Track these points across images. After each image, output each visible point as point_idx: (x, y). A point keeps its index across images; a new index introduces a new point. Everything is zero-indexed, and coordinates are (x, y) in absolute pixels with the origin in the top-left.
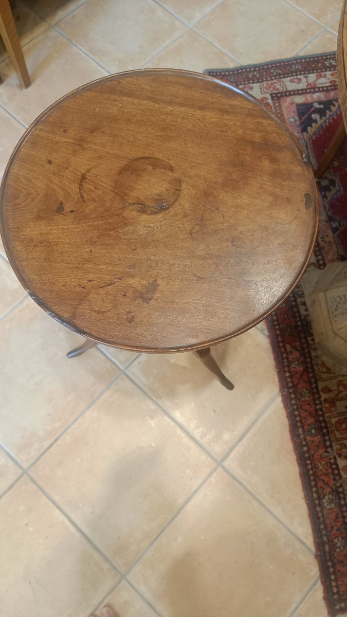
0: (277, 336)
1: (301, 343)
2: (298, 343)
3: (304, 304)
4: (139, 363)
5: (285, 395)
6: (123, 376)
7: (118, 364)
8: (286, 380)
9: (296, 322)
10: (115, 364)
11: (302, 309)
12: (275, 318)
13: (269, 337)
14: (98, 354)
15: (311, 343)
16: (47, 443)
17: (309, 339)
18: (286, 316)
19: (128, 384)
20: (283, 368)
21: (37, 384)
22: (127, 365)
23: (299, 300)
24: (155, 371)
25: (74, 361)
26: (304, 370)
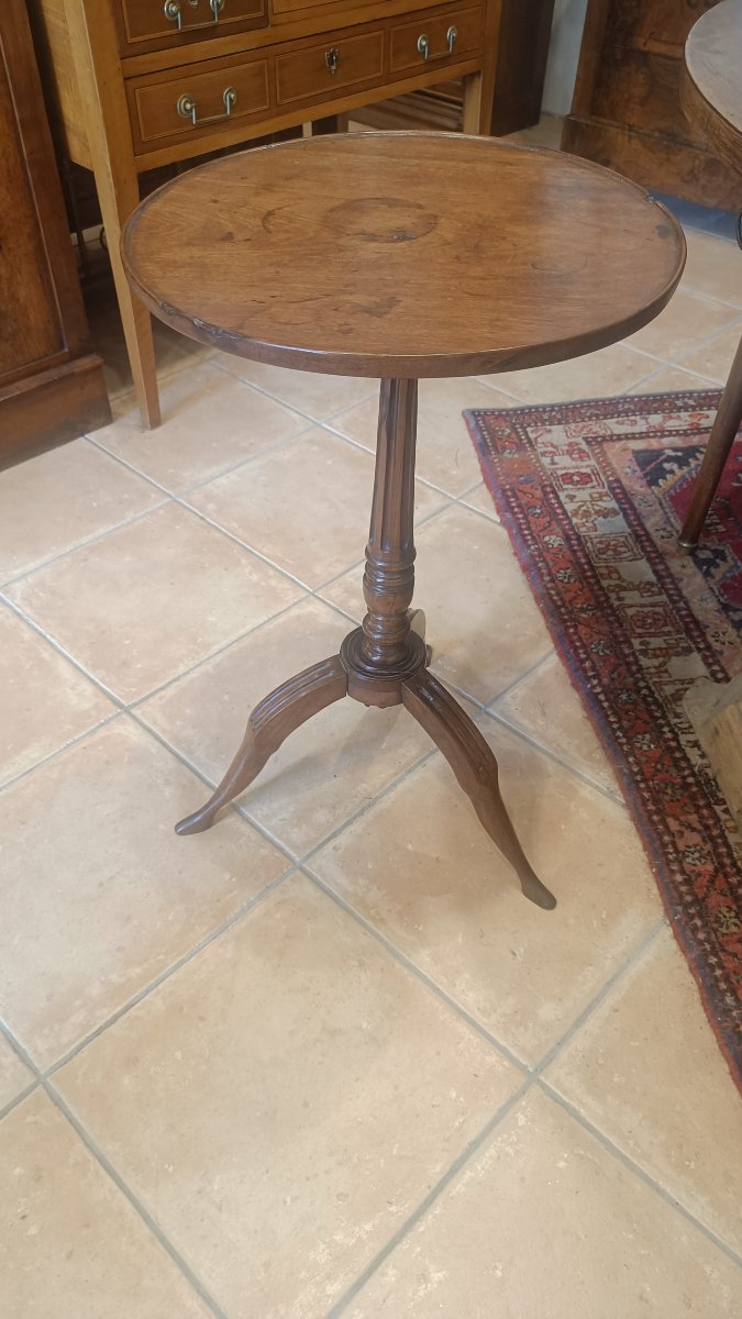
0: (644, 802)
1: (701, 817)
2: (693, 818)
3: (696, 744)
4: (335, 848)
5: (679, 921)
6: (299, 873)
7: (287, 849)
8: (676, 888)
9: (684, 778)
10: (281, 850)
11: (693, 755)
12: (636, 769)
13: (627, 806)
14: (244, 828)
15: (723, 816)
16: (106, 1014)
17: (718, 809)
18: (659, 766)
19: (309, 890)
20: (668, 865)
21: (101, 885)
22: (308, 851)
23: (683, 739)
24: (370, 866)
25: (191, 841)
26: (716, 870)
